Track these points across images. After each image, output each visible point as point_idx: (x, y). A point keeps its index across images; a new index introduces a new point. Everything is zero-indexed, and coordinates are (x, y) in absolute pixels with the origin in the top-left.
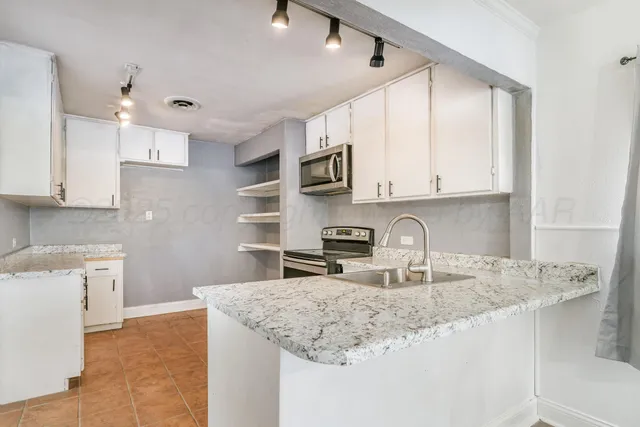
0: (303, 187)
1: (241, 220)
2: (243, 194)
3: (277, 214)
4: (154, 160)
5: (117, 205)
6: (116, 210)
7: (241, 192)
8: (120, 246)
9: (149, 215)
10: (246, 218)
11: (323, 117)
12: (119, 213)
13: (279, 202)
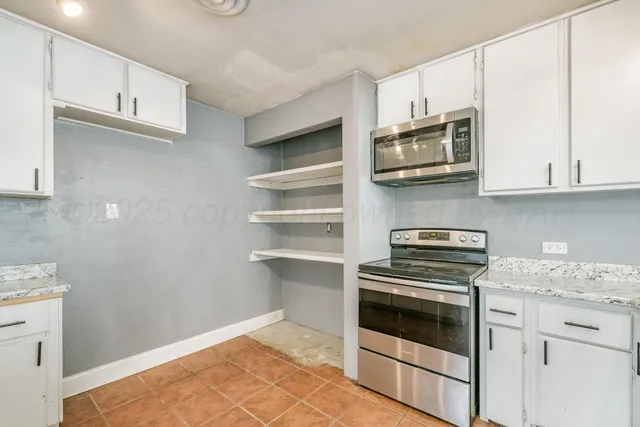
0: (376, 172)
1: (253, 219)
2: (255, 185)
3: (338, 210)
4: (126, 115)
5: (48, 188)
6: (42, 199)
7: (253, 181)
8: (52, 267)
9: (112, 211)
10: (262, 216)
11: (417, 73)
12: (50, 205)
13: (342, 192)
